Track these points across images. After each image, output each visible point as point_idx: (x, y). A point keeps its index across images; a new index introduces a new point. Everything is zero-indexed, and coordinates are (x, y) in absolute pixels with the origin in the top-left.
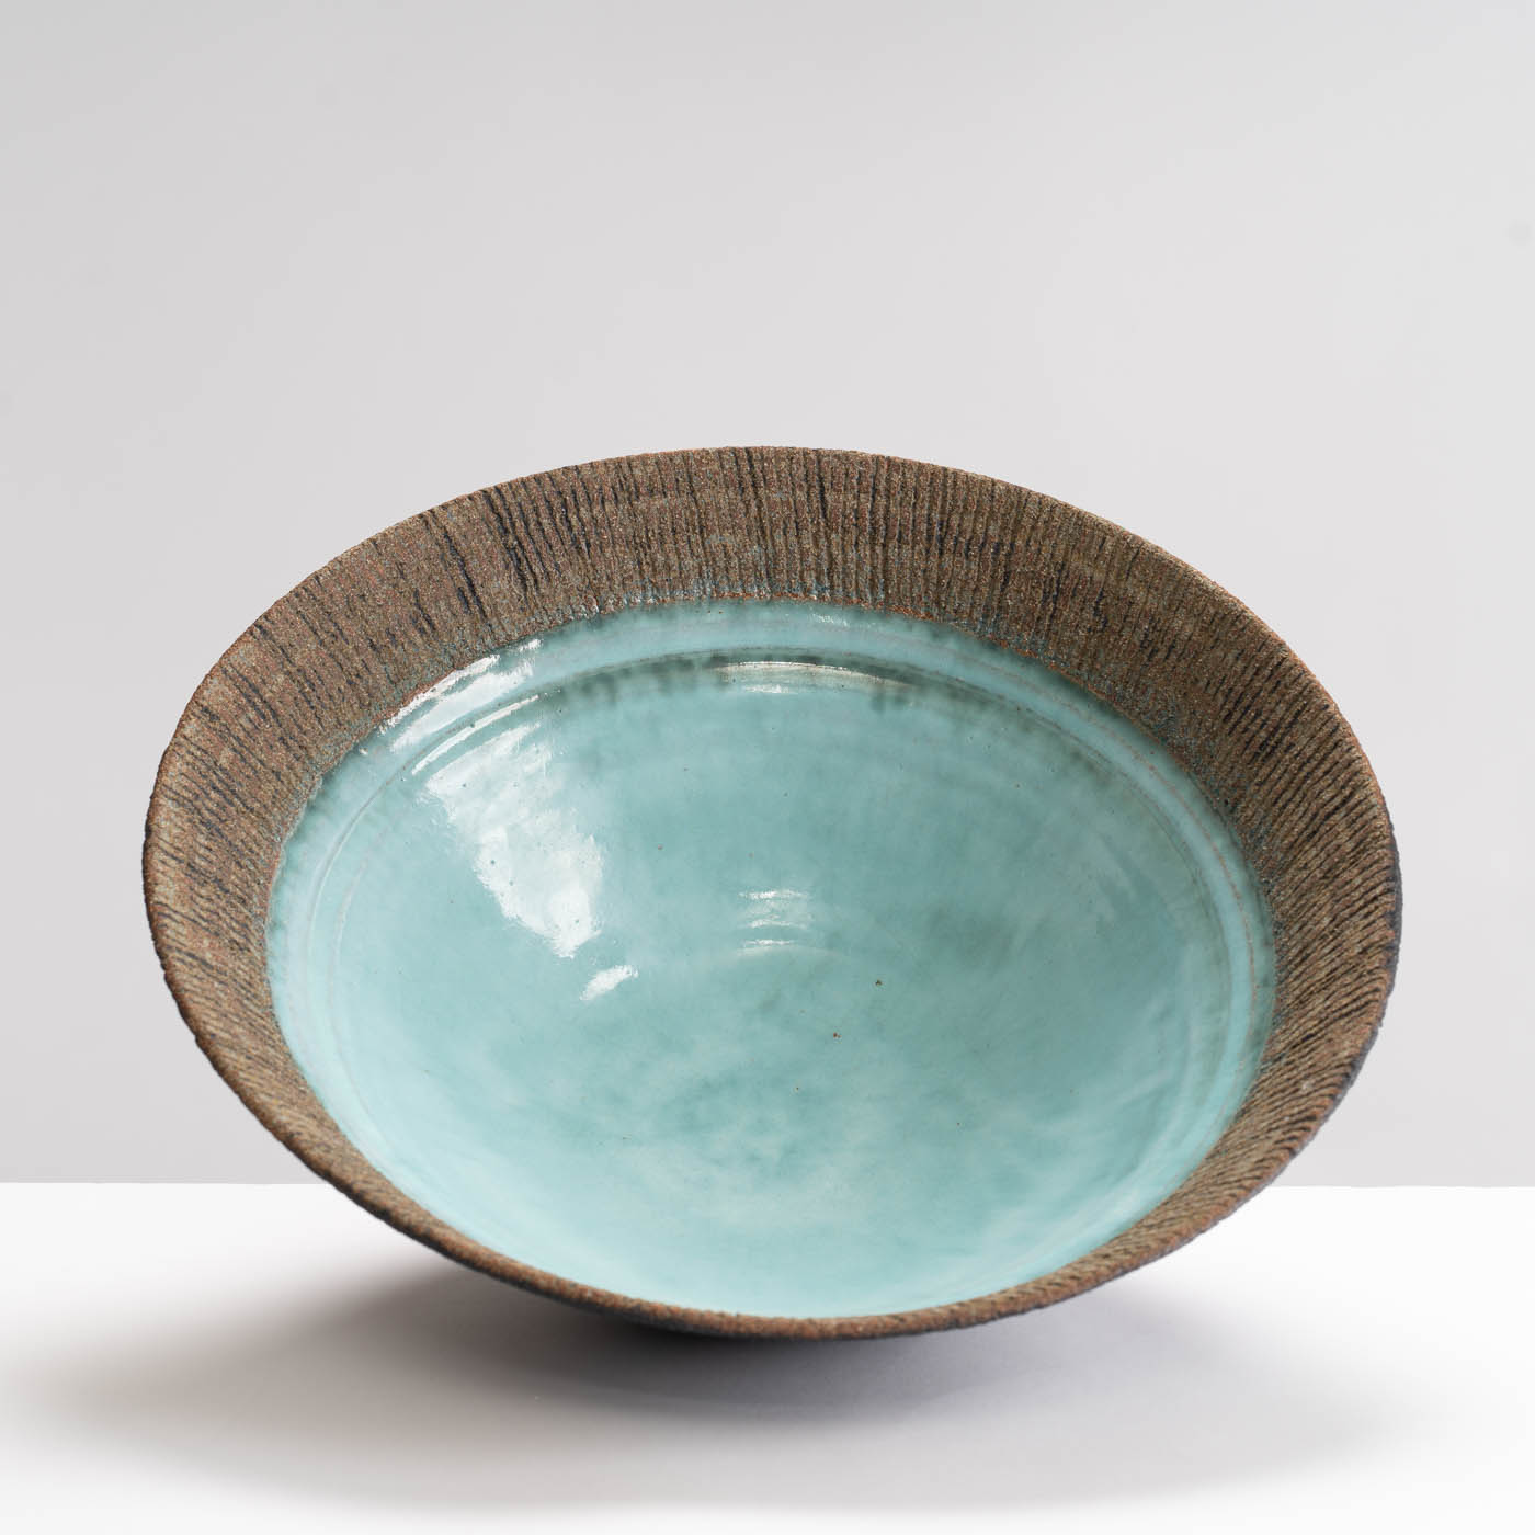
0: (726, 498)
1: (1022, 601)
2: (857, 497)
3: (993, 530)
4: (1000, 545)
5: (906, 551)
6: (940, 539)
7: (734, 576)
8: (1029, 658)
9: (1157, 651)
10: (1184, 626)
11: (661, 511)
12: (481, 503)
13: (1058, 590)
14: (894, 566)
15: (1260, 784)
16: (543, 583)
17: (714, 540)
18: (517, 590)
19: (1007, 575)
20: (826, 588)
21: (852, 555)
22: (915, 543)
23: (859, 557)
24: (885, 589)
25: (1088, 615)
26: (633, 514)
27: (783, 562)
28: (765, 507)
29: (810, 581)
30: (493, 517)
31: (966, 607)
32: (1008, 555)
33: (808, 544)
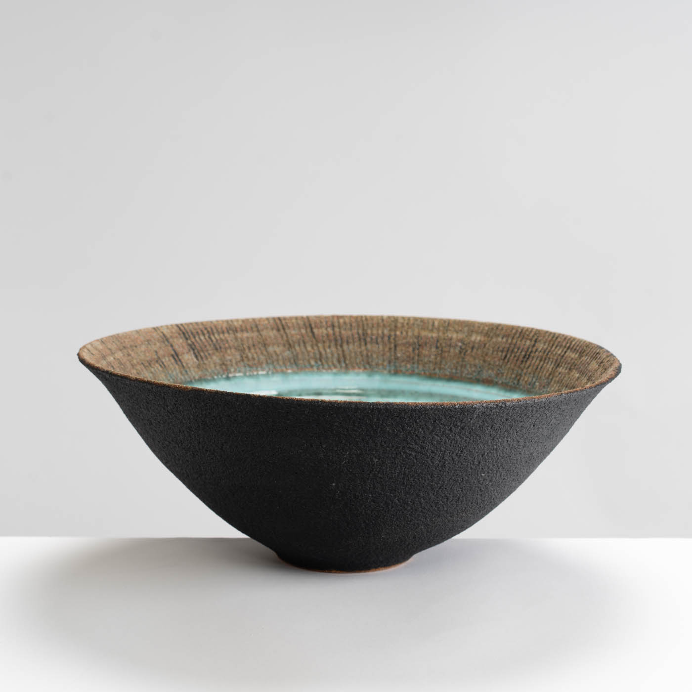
0: (273, 333)
1: (404, 353)
2: (326, 329)
3: (386, 332)
4: (389, 337)
5: (351, 346)
6: (363, 339)
7: (281, 363)
8: (412, 374)
9: (467, 351)
10: (476, 338)
11: (248, 338)
12: (176, 328)
13: (419, 344)
14: (347, 352)
15: (528, 367)
16: (204, 359)
17: (271, 349)
18: (195, 360)
19: (395, 346)
20: (320, 365)
21: (328, 350)
22: (354, 342)
23: (331, 351)
24: (345, 362)
25: (434, 349)
26: (236, 338)
27: (300, 356)
28: (289, 336)
29: (313, 362)
30: (181, 332)
31: (380, 362)
32: (394, 339)
33: (309, 348)
